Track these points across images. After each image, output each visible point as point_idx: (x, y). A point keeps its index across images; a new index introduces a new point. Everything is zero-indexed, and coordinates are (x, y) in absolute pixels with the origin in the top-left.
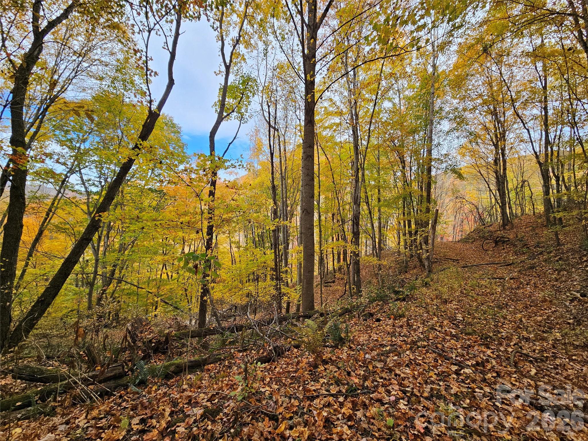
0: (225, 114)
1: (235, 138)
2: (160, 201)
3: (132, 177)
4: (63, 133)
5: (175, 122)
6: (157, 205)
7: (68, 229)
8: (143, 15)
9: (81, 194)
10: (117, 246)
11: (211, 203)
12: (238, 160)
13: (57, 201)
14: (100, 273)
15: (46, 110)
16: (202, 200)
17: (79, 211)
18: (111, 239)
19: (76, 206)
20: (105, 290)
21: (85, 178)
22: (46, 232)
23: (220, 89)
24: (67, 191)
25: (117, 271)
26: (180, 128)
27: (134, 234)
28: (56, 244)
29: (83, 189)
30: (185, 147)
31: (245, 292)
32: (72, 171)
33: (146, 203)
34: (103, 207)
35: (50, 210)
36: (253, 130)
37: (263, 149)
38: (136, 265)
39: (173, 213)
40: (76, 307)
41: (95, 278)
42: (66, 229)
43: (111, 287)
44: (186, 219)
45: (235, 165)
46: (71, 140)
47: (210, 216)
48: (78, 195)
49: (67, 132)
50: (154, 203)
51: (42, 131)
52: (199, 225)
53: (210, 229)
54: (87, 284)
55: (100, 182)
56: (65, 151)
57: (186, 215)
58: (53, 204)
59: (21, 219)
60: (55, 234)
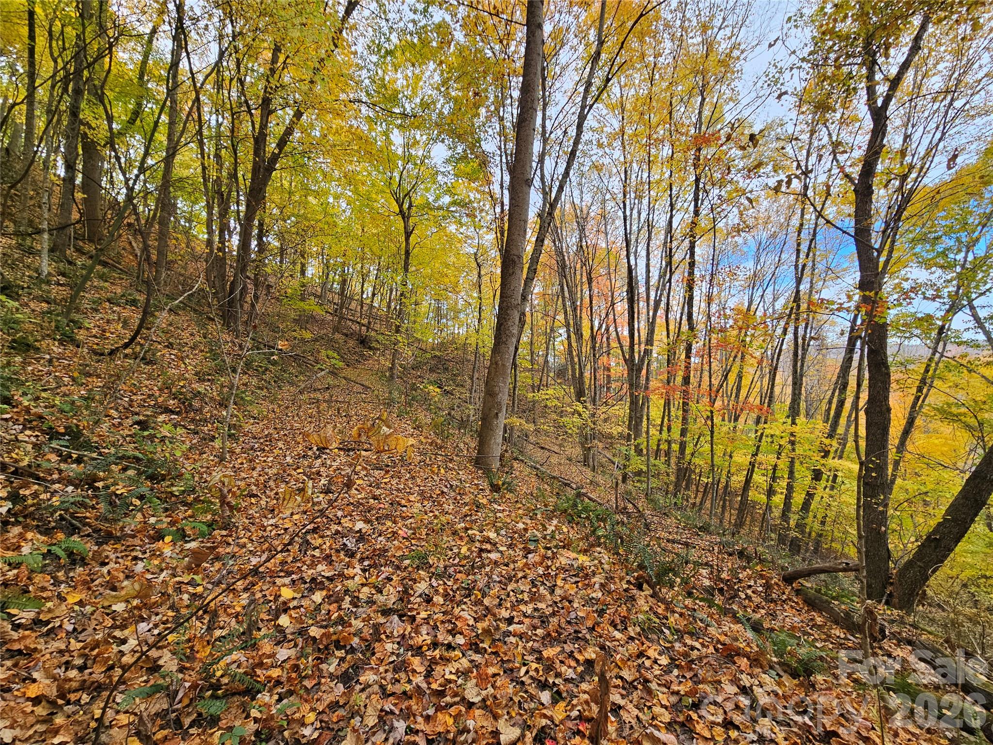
4: (928, 247)
7: (965, 415)
9: (978, 346)
13: (933, 365)
17: (977, 381)
19: (970, 371)
21: (982, 314)
22: (918, 422)
24: (950, 346)
28: (936, 441)
29: (981, 337)
32: (954, 308)
35: (923, 381)
42: (960, 414)
46: (944, 254)
48: (970, 350)
51: (895, 255)
56: (937, 275)
58: (927, 371)
59: (887, 398)
60: (936, 424)
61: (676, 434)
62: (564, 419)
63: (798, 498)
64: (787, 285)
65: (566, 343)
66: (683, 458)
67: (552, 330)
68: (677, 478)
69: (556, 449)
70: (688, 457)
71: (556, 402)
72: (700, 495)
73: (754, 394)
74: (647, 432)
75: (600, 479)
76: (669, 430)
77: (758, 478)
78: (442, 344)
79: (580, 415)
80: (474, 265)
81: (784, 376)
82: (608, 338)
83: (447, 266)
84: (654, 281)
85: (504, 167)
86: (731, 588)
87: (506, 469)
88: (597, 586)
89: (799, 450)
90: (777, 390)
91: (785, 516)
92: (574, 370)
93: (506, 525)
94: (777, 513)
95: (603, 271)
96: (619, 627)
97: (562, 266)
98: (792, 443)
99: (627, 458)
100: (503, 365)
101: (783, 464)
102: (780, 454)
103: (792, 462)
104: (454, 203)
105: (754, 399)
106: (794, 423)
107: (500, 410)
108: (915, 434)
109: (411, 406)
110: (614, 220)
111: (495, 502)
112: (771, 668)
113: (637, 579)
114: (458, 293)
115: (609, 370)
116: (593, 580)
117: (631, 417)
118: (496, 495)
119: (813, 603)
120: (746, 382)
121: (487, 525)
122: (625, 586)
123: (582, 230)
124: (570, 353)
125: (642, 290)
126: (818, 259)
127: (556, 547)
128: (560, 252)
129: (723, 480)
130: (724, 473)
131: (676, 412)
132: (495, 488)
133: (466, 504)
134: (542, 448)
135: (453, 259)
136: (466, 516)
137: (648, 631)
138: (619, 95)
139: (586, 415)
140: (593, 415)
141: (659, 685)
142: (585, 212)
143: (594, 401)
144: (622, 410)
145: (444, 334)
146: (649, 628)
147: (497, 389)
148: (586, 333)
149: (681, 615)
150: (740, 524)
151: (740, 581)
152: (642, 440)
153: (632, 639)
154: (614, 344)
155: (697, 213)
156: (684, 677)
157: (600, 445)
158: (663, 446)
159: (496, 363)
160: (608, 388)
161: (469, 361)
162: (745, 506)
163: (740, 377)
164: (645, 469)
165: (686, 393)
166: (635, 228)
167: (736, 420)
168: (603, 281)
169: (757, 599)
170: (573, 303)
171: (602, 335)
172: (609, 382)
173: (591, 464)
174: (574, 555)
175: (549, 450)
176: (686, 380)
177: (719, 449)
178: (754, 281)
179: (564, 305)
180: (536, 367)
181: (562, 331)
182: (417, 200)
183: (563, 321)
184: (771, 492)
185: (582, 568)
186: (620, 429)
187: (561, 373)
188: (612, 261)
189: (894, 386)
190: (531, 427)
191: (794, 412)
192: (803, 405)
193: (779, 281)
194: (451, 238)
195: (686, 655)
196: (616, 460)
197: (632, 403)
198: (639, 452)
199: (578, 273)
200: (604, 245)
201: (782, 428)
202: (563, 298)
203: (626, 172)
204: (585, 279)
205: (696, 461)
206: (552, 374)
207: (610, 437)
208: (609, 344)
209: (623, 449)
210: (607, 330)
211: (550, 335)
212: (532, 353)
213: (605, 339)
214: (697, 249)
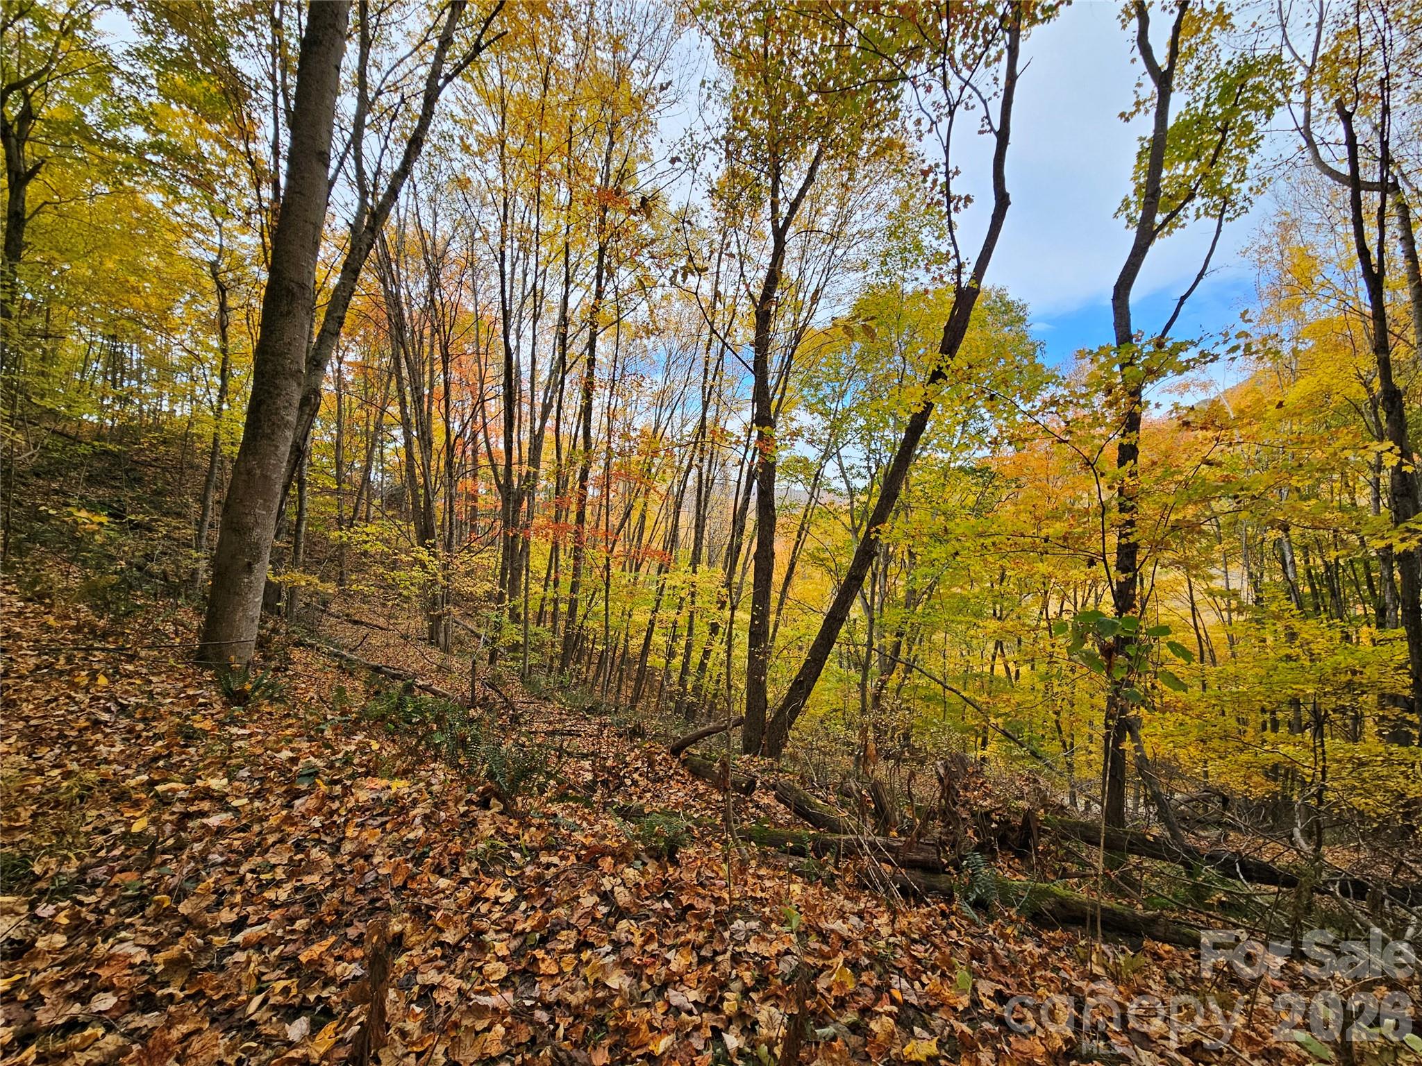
0: (1159, 219)
1: (1200, 276)
2: (982, 493)
3: (923, 449)
4: (813, 391)
5: (1011, 296)
6: (978, 503)
8: (937, 86)
9: (842, 494)
10: (901, 594)
11: (1127, 480)
12: (1226, 334)
13: (810, 511)
14: (876, 646)
15: (791, 357)
16: (1102, 475)
17: (839, 529)
18: (890, 580)
20: (884, 682)
21: (846, 464)
22: (798, 568)
23: (1139, 155)
24: (822, 493)
25: (904, 647)
26: (1023, 309)
27: (931, 571)
28: (810, 587)
29: (844, 486)
30: (1038, 352)
31: (1267, 758)
32: (827, 456)
33: (954, 501)
34: (879, 516)
35: (802, 527)
36: (1269, 229)
37: (1318, 279)
38: (938, 637)
39: (1023, 517)
40: (841, 705)
41: (869, 656)
42: (824, 559)
43: (894, 680)
44: (1058, 528)
45: (1215, 352)
46: (822, 401)
47: (1127, 516)
48: (837, 498)
49: (817, 387)
50: (971, 500)
51: (788, 393)
52: (1095, 546)
53: (1127, 555)
54: (856, 665)
55: (869, 468)
56: (817, 421)
57: (1058, 518)
58: (805, 516)
59: (772, 542)
60: (810, 570)
61: (565, 590)
62: (396, 573)
63: (696, 657)
64: (695, 408)
65: (403, 452)
66: (574, 621)
67: (378, 426)
68: (565, 649)
69: (381, 622)
70: (579, 620)
71: (380, 547)
72: (594, 667)
73: (657, 539)
74: (527, 589)
75: (455, 662)
76: (556, 584)
77: (658, 639)
78: (124, 430)
79: (424, 566)
80: (210, 285)
81: (687, 518)
82: (475, 452)
83: (139, 271)
84: (543, 377)
85: (282, 118)
86: (617, 776)
87: (273, 664)
88: (418, 821)
89: (699, 602)
90: (682, 533)
91: (682, 682)
92: (416, 497)
93: (251, 760)
94: (675, 677)
95: (468, 347)
96: (448, 871)
97: (398, 326)
98: (693, 595)
99: (498, 627)
100: (266, 478)
101: (683, 620)
102: (680, 608)
103: (691, 617)
104: (157, 147)
105: (657, 545)
106: (695, 571)
107: (257, 558)
108: (795, 579)
109: (21, 552)
110: (487, 275)
111: (234, 721)
112: (637, 857)
113: (482, 794)
114: (169, 332)
115: (475, 498)
116: (412, 814)
117: (504, 569)
118: (238, 711)
119: (698, 772)
120: (649, 523)
121: (206, 767)
122: (462, 809)
123: (434, 274)
124: (410, 469)
125: (526, 386)
126: (725, 385)
127: (351, 777)
128: (394, 301)
129: (621, 646)
130: (623, 636)
131: (565, 560)
132: (236, 698)
133: (158, 737)
134: (356, 622)
135: (154, 260)
136: (156, 759)
137: (489, 864)
138: (497, 82)
139: (435, 565)
140: (445, 567)
141: (497, 932)
142: (440, 247)
143: (448, 547)
144: (491, 559)
145: (131, 410)
146: (491, 859)
147: (250, 519)
148: (439, 440)
149: (539, 827)
150: (636, 698)
151: (627, 765)
152: (519, 600)
153: (465, 881)
154: (484, 461)
155: (599, 294)
156: (533, 908)
157: (455, 611)
158: (549, 608)
159: (249, 472)
160: (473, 527)
161: (198, 467)
162: (644, 674)
163: (643, 517)
164: (522, 640)
165: (578, 534)
166: (518, 293)
167: (637, 569)
168: (469, 362)
169: (643, 782)
170: (417, 389)
171: (465, 445)
172: (474, 518)
173: (442, 639)
174: (385, 782)
175: (367, 625)
176: (581, 518)
177: (616, 608)
178: (662, 399)
179: (400, 390)
180: (347, 487)
181: (398, 432)
182: (51, 108)
183: (399, 417)
184: (671, 654)
185: (395, 799)
186: (488, 587)
187: (393, 500)
188: (483, 336)
189: (778, 529)
190: (331, 588)
191: (695, 561)
192: (705, 550)
193: (688, 403)
194: (148, 217)
195: (539, 877)
196: (482, 631)
197: (506, 548)
198: (515, 617)
199: (426, 341)
200: (471, 309)
201: (683, 577)
202: (400, 380)
203: (506, 205)
204: (437, 355)
205: (590, 624)
206: (377, 502)
207: (472, 597)
208: (475, 460)
209: (493, 614)
210: (474, 437)
211: (375, 438)
212: (339, 464)
213: (469, 453)
214: (598, 343)
